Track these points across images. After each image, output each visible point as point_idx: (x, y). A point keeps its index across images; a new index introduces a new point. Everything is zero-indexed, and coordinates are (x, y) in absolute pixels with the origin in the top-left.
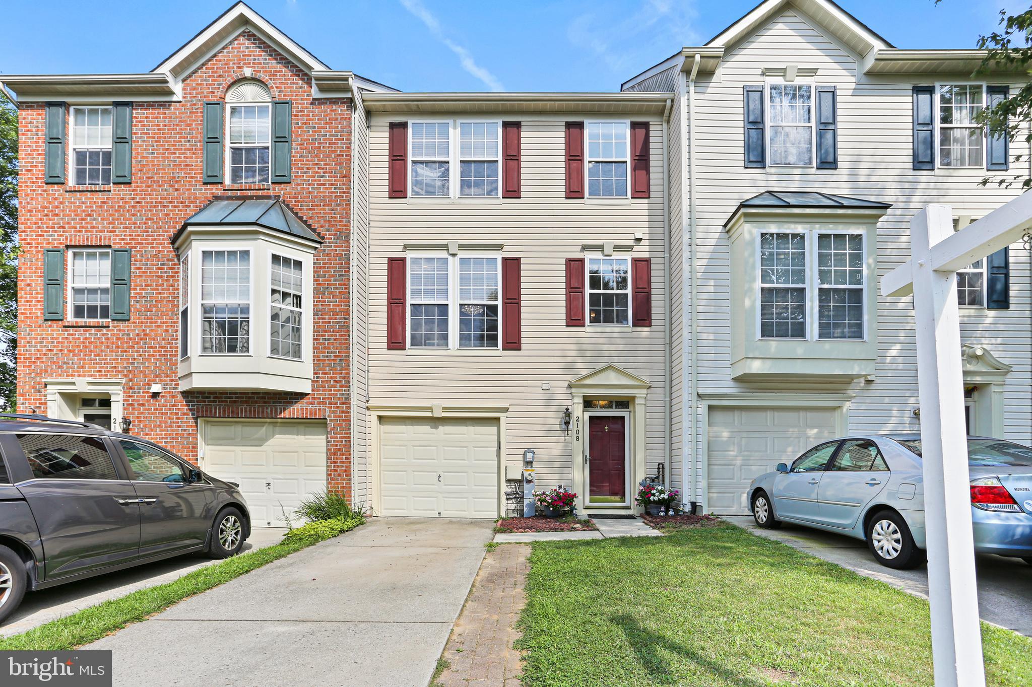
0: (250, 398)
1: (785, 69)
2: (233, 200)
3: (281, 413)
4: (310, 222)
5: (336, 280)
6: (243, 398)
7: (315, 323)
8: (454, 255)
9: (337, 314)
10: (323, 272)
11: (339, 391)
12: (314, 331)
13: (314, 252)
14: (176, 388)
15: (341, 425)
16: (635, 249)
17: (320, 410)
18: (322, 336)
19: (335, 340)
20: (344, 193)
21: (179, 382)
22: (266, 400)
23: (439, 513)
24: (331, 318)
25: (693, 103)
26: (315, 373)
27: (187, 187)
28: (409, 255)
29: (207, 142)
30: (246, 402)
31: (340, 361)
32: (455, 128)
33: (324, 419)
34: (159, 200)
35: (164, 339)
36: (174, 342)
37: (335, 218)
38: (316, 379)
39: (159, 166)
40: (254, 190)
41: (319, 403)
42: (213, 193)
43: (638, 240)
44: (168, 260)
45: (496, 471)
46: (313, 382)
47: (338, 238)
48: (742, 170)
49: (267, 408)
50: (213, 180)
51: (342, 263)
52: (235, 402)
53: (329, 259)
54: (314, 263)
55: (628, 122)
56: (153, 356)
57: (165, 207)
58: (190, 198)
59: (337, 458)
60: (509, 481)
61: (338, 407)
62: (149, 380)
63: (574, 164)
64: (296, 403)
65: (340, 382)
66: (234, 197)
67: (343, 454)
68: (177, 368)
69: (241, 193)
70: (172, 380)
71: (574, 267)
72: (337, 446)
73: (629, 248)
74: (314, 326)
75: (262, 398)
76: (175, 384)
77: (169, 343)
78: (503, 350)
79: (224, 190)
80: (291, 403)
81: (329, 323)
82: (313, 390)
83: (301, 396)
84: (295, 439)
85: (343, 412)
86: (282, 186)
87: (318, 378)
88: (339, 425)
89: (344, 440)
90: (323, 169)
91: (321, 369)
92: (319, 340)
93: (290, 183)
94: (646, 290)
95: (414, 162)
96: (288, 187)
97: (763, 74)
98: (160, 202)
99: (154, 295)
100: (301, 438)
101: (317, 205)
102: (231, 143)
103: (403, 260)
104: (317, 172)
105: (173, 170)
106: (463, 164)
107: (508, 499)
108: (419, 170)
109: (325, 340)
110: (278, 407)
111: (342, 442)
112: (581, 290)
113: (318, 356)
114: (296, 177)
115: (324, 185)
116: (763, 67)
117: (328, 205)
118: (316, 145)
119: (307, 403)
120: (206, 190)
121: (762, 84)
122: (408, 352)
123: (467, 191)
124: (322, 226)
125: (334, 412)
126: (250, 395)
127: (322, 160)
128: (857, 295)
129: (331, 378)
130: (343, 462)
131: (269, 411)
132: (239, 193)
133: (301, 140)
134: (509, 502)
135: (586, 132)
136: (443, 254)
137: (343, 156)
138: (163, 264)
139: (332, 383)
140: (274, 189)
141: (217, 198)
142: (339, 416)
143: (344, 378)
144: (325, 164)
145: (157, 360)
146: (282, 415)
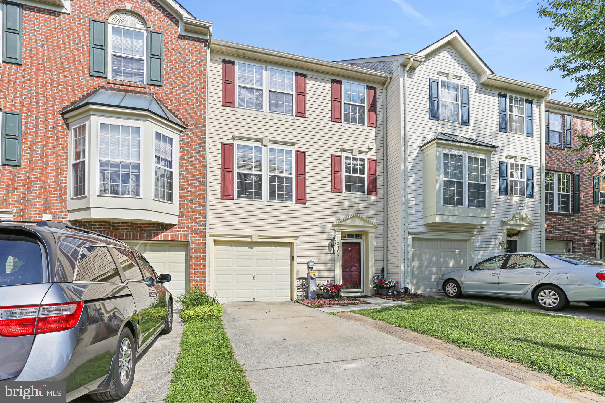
0: (129, 226)
1: (448, 74)
2: (116, 91)
3: (154, 237)
4: (177, 114)
5: (196, 153)
6: (124, 226)
7: (180, 179)
8: (265, 146)
9: (197, 175)
10: (187, 147)
11: (198, 223)
12: (180, 185)
13: (180, 134)
14: (66, 218)
15: (200, 245)
16: (369, 153)
17: (184, 235)
18: (186, 188)
19: (196, 191)
20: (202, 99)
21: (68, 213)
22: (143, 228)
23: (254, 299)
24: (193, 177)
25: (406, 82)
26: (181, 212)
27: (75, 76)
28: (236, 143)
29: (93, 47)
30: (126, 229)
31: (199, 205)
32: (266, 70)
33: (187, 241)
34: (49, 81)
35: (53, 182)
36: (63, 185)
37: (196, 113)
38: (181, 216)
39: (49, 56)
40: (133, 86)
41: (183, 231)
42: (98, 84)
43: (370, 149)
44: (57, 126)
45: (289, 273)
46: (179, 217)
47: (198, 127)
48: (428, 120)
49: (143, 234)
50: (99, 75)
51: (201, 143)
52: (117, 229)
53: (191, 139)
54: (180, 141)
55: (365, 85)
56: (43, 193)
57: (55, 87)
58: (78, 84)
59: (197, 266)
60: (299, 279)
61: (198, 234)
62: (40, 211)
63: (337, 103)
64: (166, 230)
65: (199, 218)
66: (117, 89)
67: (201, 264)
68: (66, 203)
69: (122, 87)
70: (62, 212)
71: (336, 160)
72: (196, 258)
73: (365, 153)
74: (180, 182)
75: (139, 227)
76: (64, 215)
77: (59, 185)
78: (295, 203)
79: (108, 83)
80: (162, 231)
81: (192, 180)
82: (179, 223)
83: (171, 226)
84: (161, 254)
85: (201, 237)
86: (156, 87)
87: (182, 215)
88: (198, 245)
89: (202, 255)
90: (187, 81)
91: (185, 209)
92: (184, 190)
93: (162, 86)
94: (375, 176)
95: (239, 86)
96: (161, 89)
97: (438, 74)
98: (50, 83)
99: (45, 150)
100: (167, 253)
101: (182, 104)
102: (112, 52)
103: (232, 145)
104: (182, 83)
105: (62, 62)
106: (271, 93)
107: (298, 289)
108: (242, 91)
109: (188, 191)
110: (152, 233)
111: (200, 256)
112: (340, 173)
113: (183, 201)
114: (166, 83)
115: (188, 91)
116: (438, 71)
117: (191, 105)
118: (182, 65)
119: (174, 231)
120: (92, 80)
121: (437, 79)
122: (235, 201)
123: (273, 109)
124: (186, 118)
125: (194, 237)
126: (130, 225)
127: (186, 75)
128: (483, 187)
129: (193, 215)
130: (201, 269)
131: (145, 235)
132: (121, 87)
133: (171, 60)
134: (299, 290)
135: (343, 87)
136: (258, 144)
137: (201, 75)
138: (53, 128)
139: (193, 219)
140: (149, 88)
141: (102, 88)
142: (199, 240)
143: (202, 216)
144: (189, 78)
145: (48, 197)
146: (156, 238)
